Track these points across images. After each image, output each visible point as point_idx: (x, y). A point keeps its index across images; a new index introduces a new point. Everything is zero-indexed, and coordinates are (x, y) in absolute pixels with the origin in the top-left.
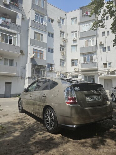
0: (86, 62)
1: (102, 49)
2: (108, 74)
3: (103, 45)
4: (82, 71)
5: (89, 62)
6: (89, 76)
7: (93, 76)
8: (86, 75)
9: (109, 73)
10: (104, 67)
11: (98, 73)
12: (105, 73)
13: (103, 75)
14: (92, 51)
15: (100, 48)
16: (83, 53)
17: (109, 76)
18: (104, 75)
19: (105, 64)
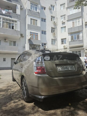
4: (70, 48)
5: (75, 40)
7: (80, 52)
8: (73, 51)
11: (84, 48)
15: (86, 27)
16: (71, 33)
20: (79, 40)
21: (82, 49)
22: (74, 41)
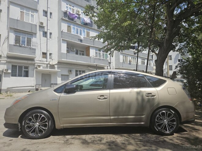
0: (20, 44)
1: (42, 33)
2: (47, 67)
3: (43, 27)
4: (8, 57)
5: (23, 46)
6: (19, 67)
7: (27, 68)
8: (15, 64)
9: (49, 65)
10: (43, 57)
11: (35, 64)
12: (43, 65)
13: (41, 67)
14: (30, 31)
15: (40, 30)
16: (15, 29)
17: (48, 69)
18: (43, 68)
19: (44, 54)
20: (30, 48)
21: (32, 63)
22: (20, 46)
